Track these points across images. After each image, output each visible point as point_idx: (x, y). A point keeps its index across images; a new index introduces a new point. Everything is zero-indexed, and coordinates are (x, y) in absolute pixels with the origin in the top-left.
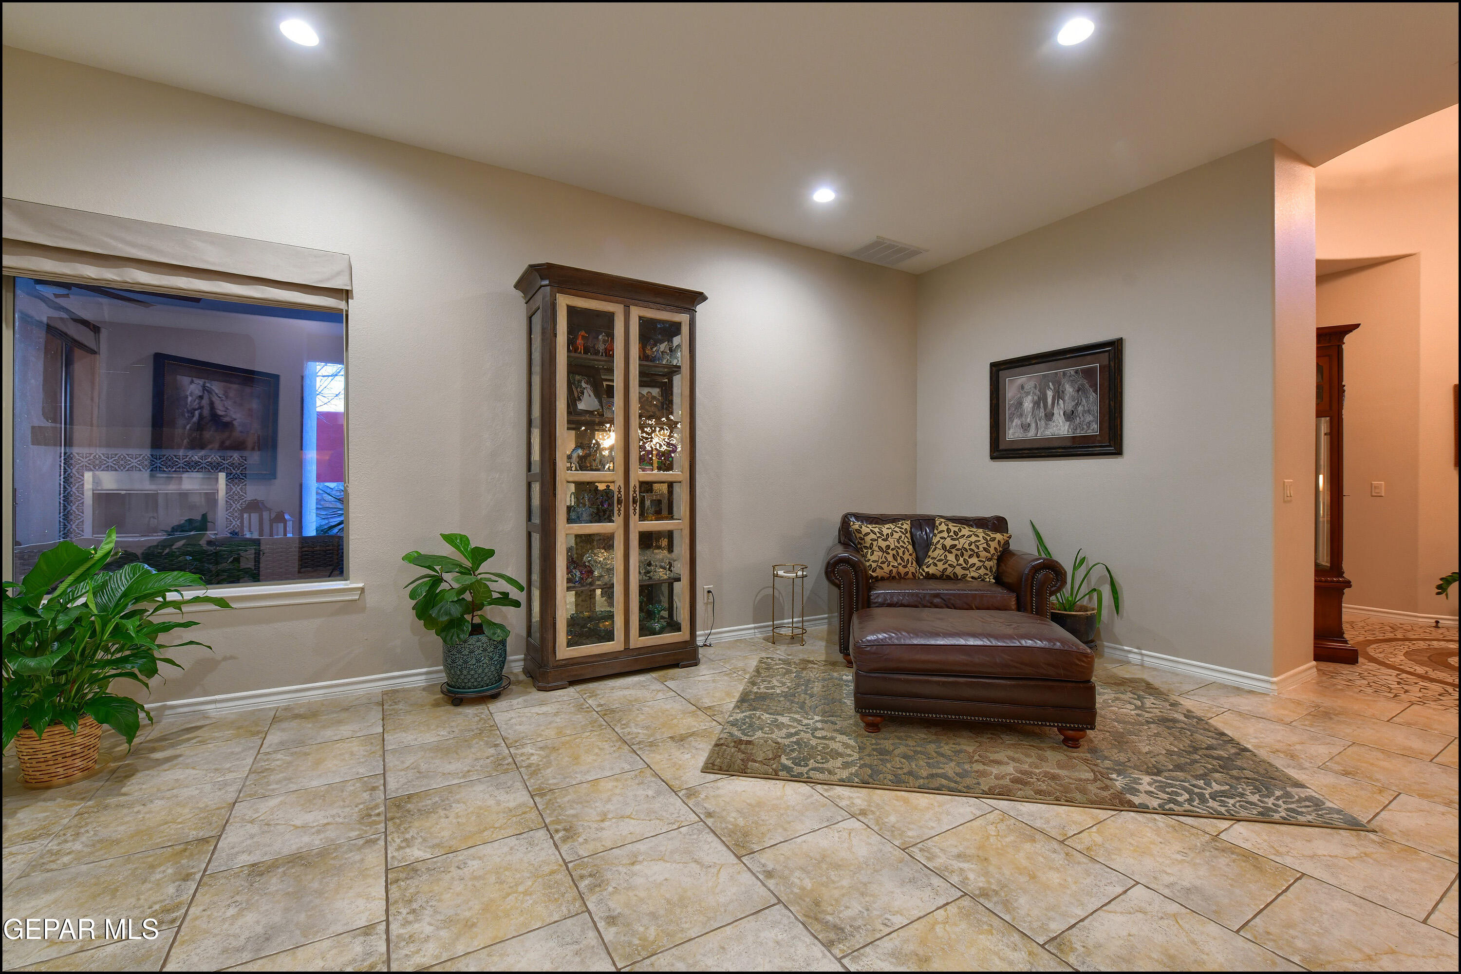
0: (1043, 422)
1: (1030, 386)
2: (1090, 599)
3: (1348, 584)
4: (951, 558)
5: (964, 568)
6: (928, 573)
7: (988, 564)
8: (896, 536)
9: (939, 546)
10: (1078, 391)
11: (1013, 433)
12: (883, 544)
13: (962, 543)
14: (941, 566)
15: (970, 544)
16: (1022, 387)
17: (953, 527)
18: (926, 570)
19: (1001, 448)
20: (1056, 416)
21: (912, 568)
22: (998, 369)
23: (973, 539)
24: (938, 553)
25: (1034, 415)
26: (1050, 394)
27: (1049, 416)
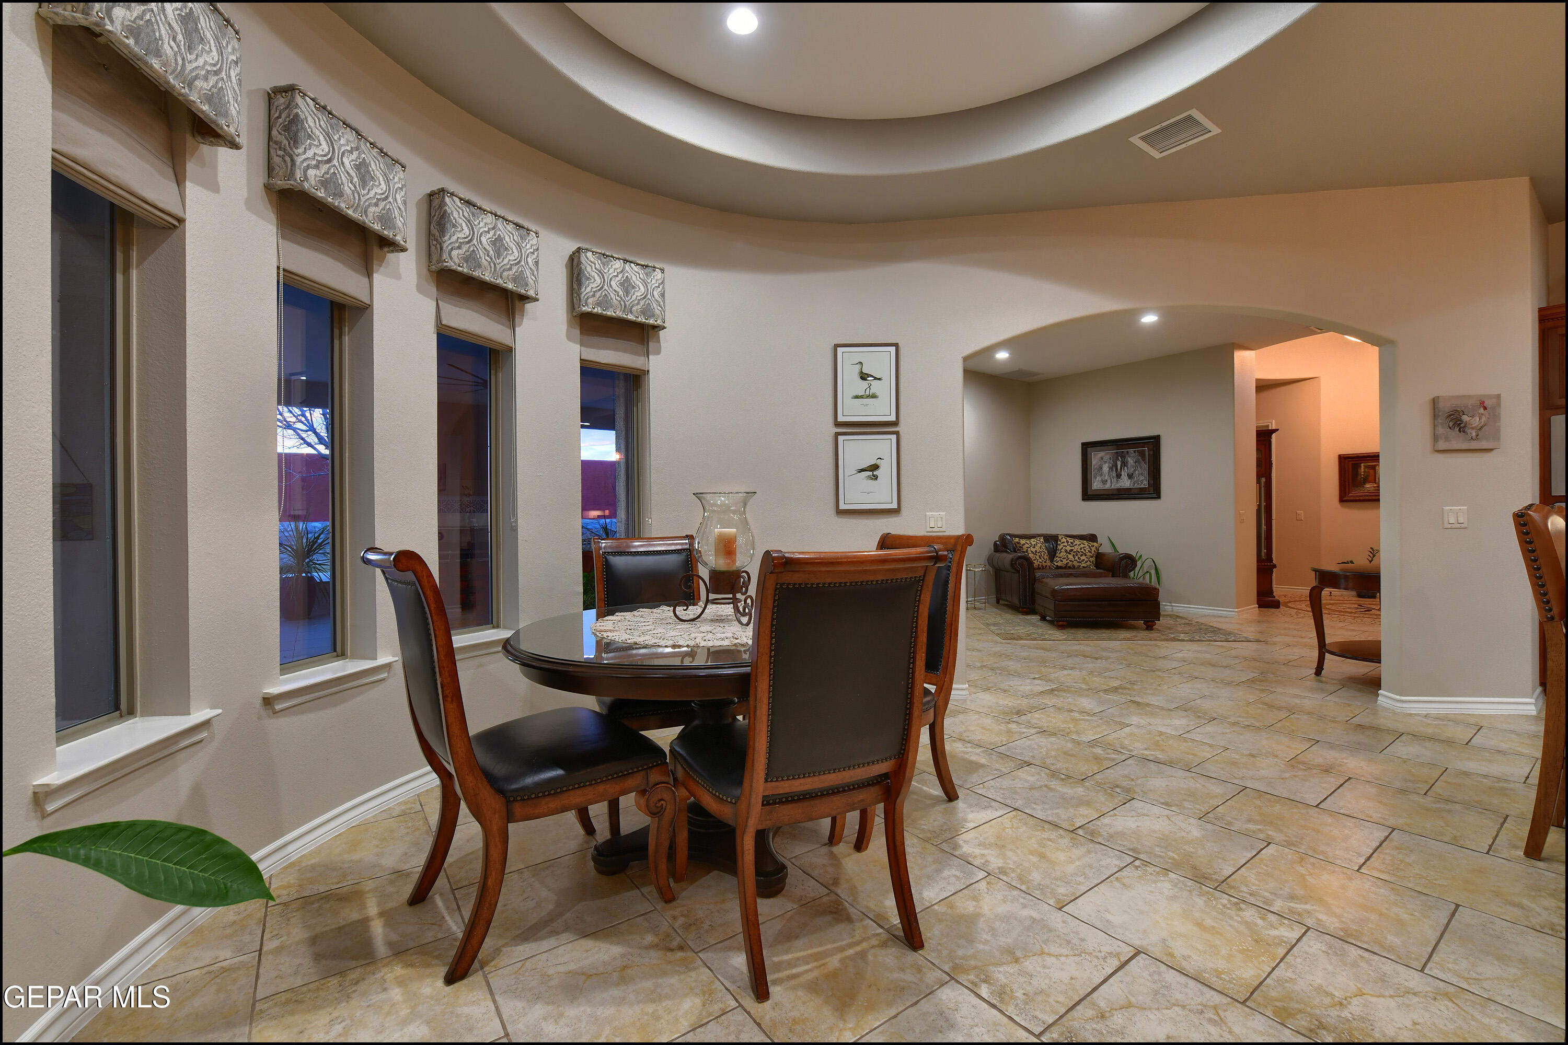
0: (1115, 479)
1: (1107, 458)
2: (1144, 578)
3: (1275, 566)
4: (1071, 557)
5: (1078, 562)
6: (1057, 566)
7: (1091, 559)
8: (1039, 545)
9: (1063, 550)
10: (1136, 462)
11: (1096, 485)
12: (1034, 550)
13: (1076, 548)
14: (1065, 562)
15: (1081, 549)
16: (1102, 459)
17: (1071, 540)
18: (1056, 564)
19: (1089, 494)
20: (1123, 476)
21: (1048, 563)
22: (1086, 447)
23: (1082, 546)
24: (1063, 554)
25: (1109, 475)
26: (1119, 463)
27: (1119, 476)
